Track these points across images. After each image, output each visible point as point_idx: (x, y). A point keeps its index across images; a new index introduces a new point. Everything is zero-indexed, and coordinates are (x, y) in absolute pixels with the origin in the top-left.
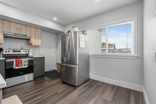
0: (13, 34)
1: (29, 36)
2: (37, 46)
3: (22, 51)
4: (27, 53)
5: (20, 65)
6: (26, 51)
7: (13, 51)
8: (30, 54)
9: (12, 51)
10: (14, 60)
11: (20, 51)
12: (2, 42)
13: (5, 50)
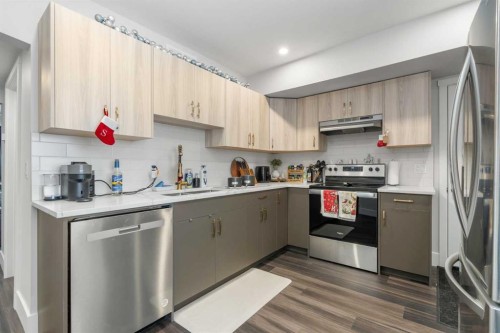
0: (337, 123)
1: (379, 118)
3: (366, 168)
4: (381, 174)
5: (333, 208)
6: (377, 170)
7: (345, 169)
8: (392, 180)
9: (340, 168)
10: (322, 192)
11: (361, 169)
12: (317, 148)
13: (328, 167)
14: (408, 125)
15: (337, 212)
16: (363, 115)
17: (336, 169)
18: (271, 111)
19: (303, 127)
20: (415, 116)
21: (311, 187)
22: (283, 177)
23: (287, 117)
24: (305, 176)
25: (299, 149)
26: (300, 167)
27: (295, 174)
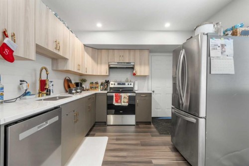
0: (116, 64)
1: (133, 64)
2: (146, 76)
3: (127, 84)
4: (132, 86)
5: (119, 101)
6: (131, 84)
7: (118, 84)
8: (136, 88)
9: (116, 83)
10: (114, 94)
11: (124, 84)
12: (108, 74)
13: (111, 83)
14: (143, 68)
15: (121, 102)
16: (127, 62)
17: (114, 84)
18: (86, 53)
19: (101, 64)
20: (145, 64)
21: (108, 92)
22: (88, 88)
23: (93, 57)
24: (99, 88)
25: (99, 74)
26: (97, 83)
27: (94, 86)
